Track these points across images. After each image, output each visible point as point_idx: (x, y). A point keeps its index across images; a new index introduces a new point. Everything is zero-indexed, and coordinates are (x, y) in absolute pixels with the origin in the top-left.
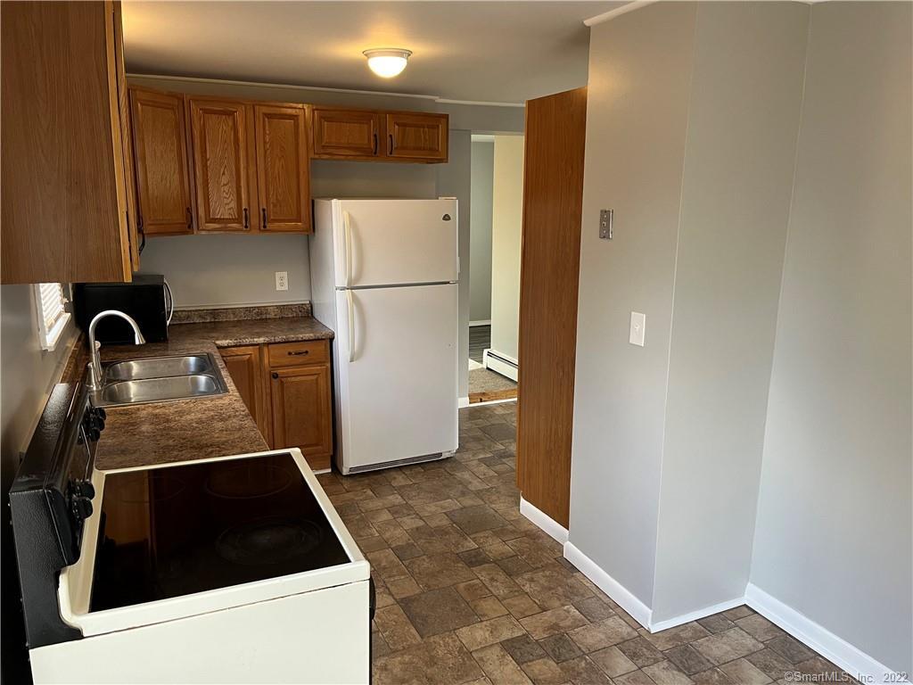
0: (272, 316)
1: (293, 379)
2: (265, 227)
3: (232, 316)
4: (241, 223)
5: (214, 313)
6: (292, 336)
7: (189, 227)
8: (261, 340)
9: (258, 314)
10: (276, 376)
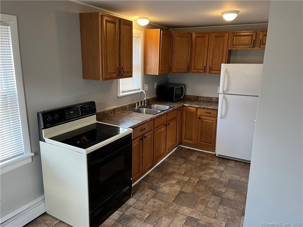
0: (214, 100)
1: (205, 120)
2: (210, 72)
3: (202, 99)
4: (203, 70)
5: (197, 97)
6: (206, 107)
7: (188, 71)
8: (197, 106)
9: (210, 99)
10: (200, 118)
